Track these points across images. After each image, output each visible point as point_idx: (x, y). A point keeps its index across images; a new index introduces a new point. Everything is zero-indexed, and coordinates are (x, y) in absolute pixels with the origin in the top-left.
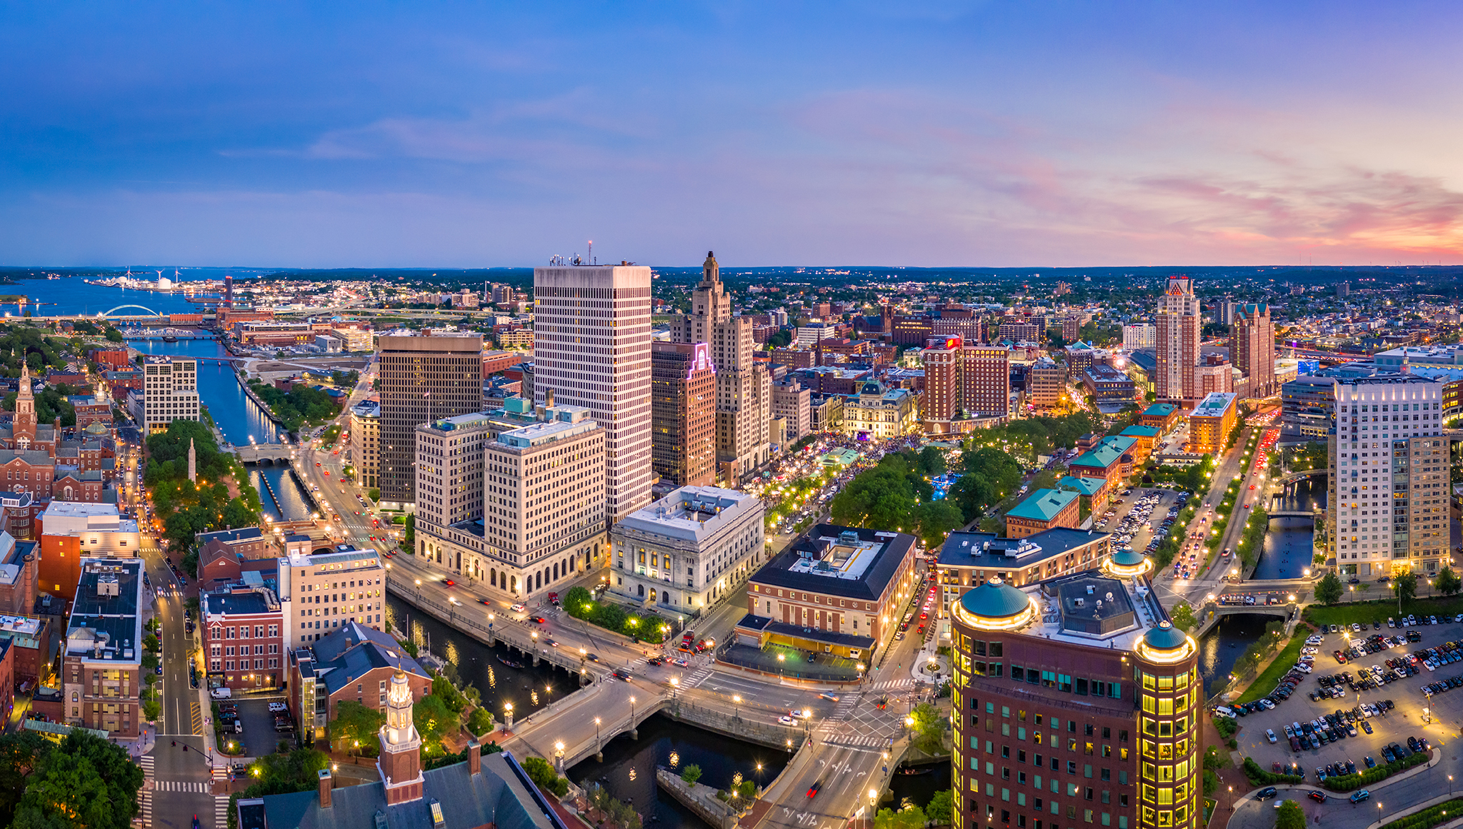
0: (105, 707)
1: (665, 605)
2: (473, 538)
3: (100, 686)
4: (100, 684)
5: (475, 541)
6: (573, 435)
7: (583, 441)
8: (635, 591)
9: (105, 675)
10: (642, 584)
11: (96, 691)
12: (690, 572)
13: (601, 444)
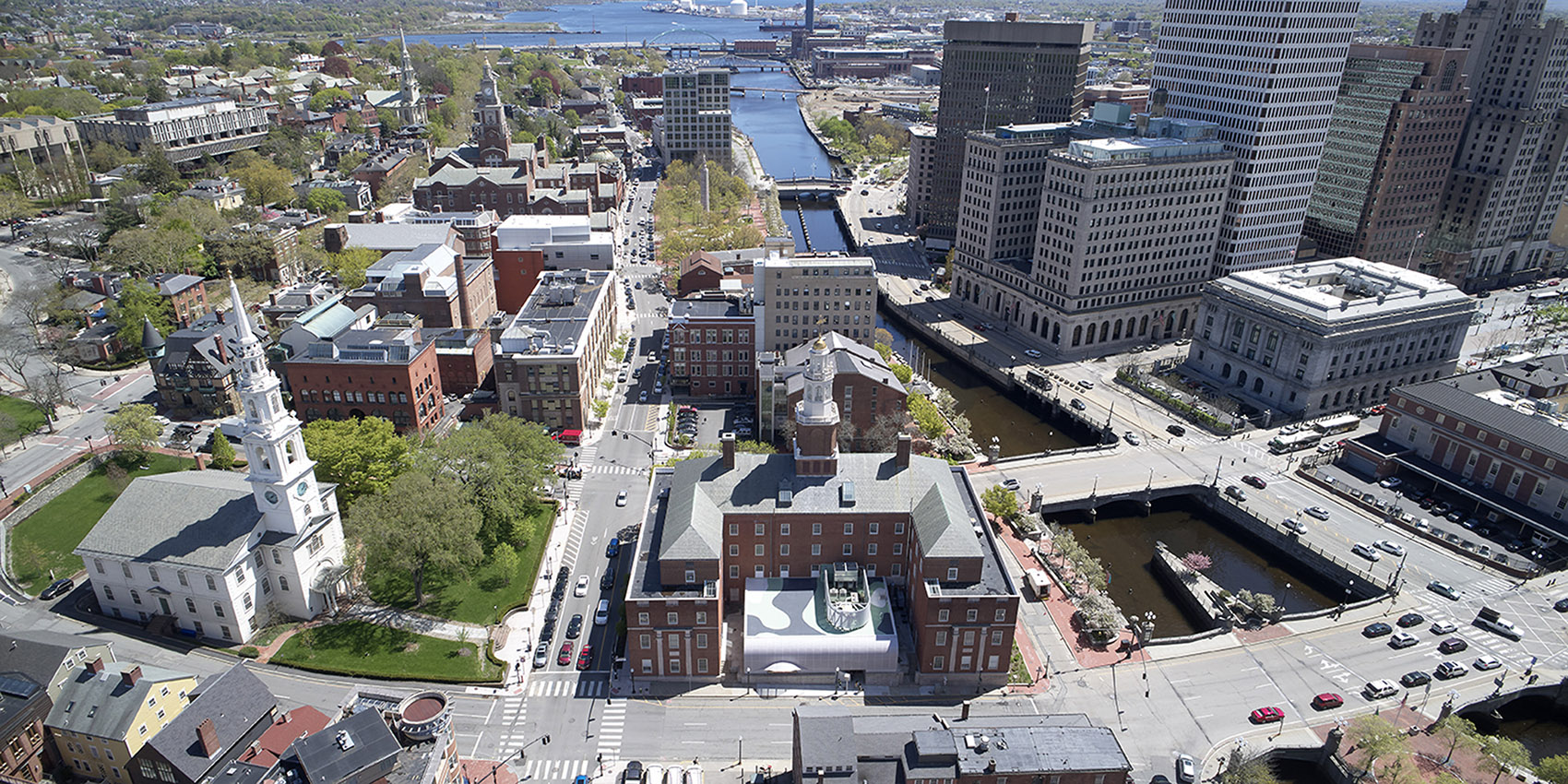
0: (545, 404)
1: (1255, 394)
2: (1016, 275)
3: (538, 384)
4: (537, 380)
5: (1020, 278)
6: (1180, 156)
7: (1195, 166)
8: (1219, 370)
9: (541, 370)
10: (1230, 363)
11: (533, 388)
12: (1304, 361)
13: (1223, 176)
